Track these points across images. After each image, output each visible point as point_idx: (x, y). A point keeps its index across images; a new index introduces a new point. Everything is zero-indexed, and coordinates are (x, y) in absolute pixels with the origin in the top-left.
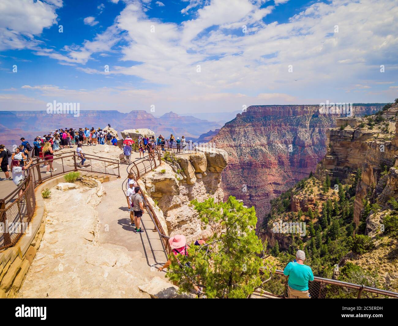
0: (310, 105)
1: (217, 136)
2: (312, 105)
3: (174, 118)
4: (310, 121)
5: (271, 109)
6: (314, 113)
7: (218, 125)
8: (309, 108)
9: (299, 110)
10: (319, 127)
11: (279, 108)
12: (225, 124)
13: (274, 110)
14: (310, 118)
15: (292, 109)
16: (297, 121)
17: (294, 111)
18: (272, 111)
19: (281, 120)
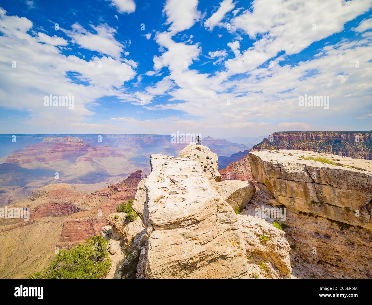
0: (332, 132)
1: (247, 156)
2: (334, 132)
3: (211, 141)
4: (333, 145)
5: (295, 135)
6: (336, 139)
7: (246, 147)
8: (331, 134)
9: (321, 136)
10: (343, 151)
11: (301, 134)
12: (254, 147)
13: (297, 135)
14: (333, 143)
15: (314, 135)
16: (320, 145)
17: (316, 137)
18: (296, 136)
19: (304, 144)
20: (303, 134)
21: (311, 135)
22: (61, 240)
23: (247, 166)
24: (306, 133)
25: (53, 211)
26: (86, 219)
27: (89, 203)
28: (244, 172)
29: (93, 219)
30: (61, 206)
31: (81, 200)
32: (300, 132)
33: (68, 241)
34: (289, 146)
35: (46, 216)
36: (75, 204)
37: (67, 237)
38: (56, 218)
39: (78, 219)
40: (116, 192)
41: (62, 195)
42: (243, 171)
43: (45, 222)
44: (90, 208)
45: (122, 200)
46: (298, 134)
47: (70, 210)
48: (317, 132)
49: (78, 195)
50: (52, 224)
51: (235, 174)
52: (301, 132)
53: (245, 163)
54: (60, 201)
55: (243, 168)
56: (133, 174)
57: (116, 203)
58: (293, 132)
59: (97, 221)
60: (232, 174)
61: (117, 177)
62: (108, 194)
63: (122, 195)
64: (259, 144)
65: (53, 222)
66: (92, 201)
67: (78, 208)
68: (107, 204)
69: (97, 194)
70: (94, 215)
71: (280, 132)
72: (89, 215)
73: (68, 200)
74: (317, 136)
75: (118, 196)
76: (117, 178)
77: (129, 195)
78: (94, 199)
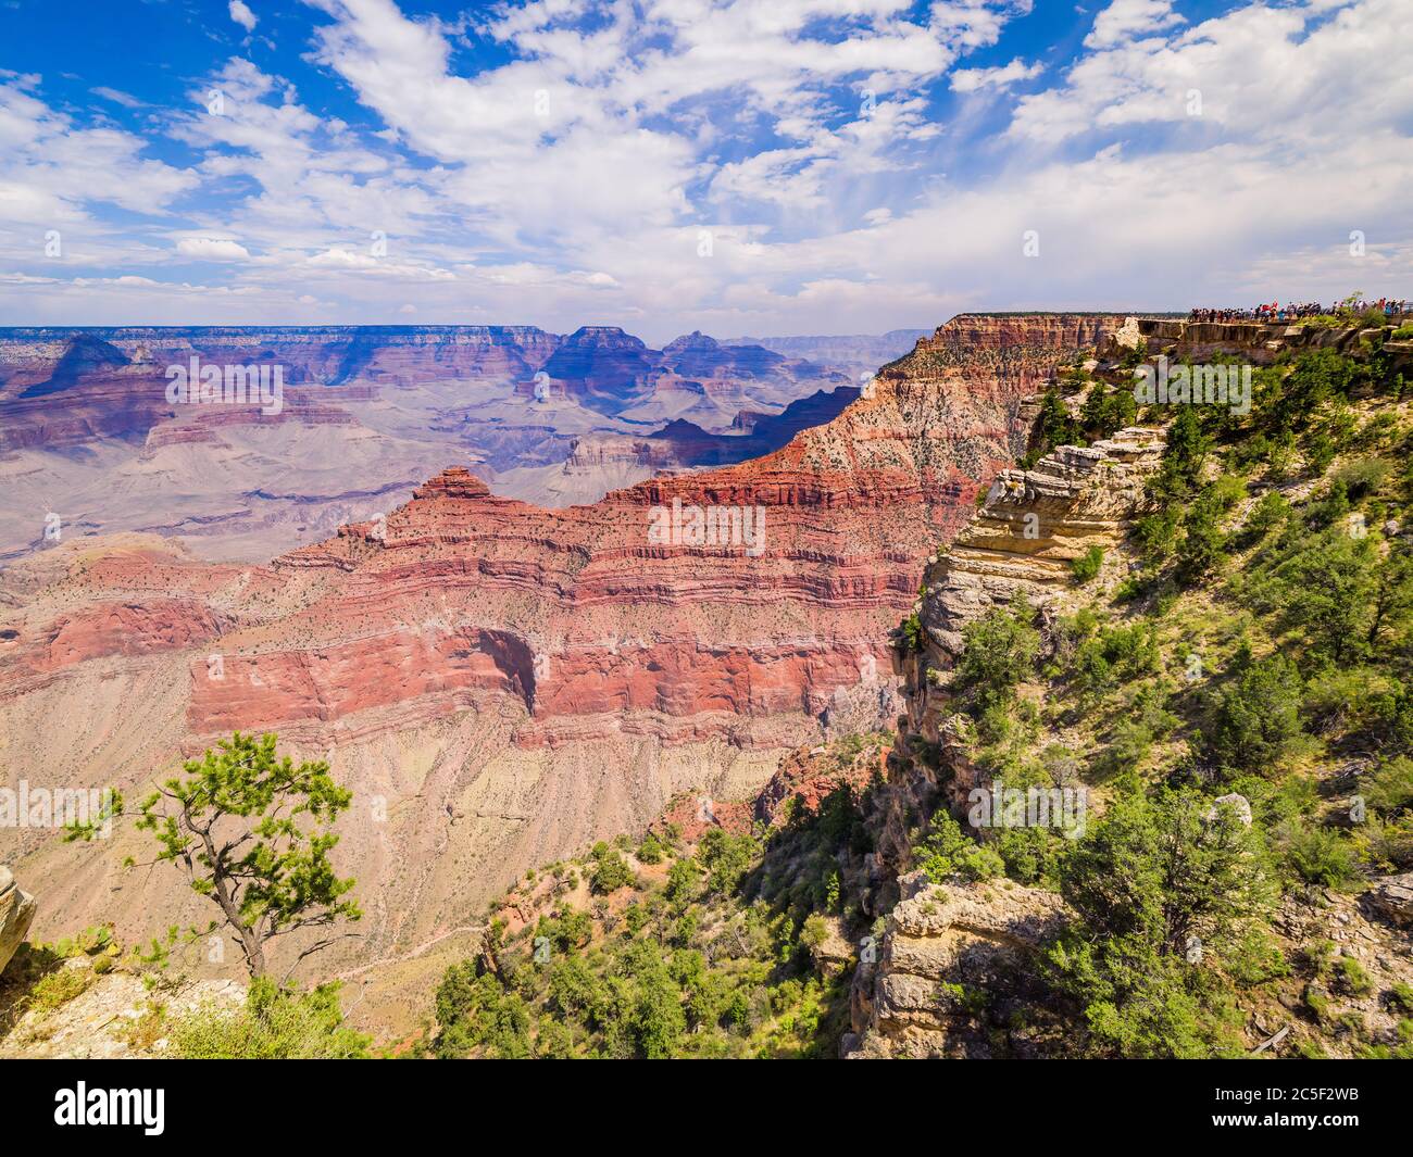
5: (1025, 326)
11: (1048, 323)
13: (1033, 327)
15: (1091, 326)
17: (1097, 332)
18: (1029, 332)
19: (1053, 359)
20: (1052, 321)
21: (1081, 325)
22: (193, 728)
23: (855, 443)
24: (1065, 319)
25: (124, 636)
26: (279, 649)
27: (270, 595)
28: (845, 462)
29: (307, 648)
30: (154, 616)
31: (236, 588)
32: (1042, 314)
33: (223, 730)
34: (1002, 366)
35: (100, 655)
36: (213, 603)
37: (215, 718)
38: (144, 660)
39: (249, 654)
40: (378, 551)
41: (148, 576)
42: (842, 457)
43: (104, 678)
44: (282, 612)
45: (402, 577)
46: (1038, 324)
47: (196, 626)
48: (1100, 314)
49: (218, 572)
50: (132, 680)
51: (814, 469)
52: (1047, 314)
53: (848, 431)
54: (145, 597)
55: (843, 450)
56: (433, 484)
57: (384, 590)
58: (1020, 315)
59: (323, 653)
60: (805, 470)
61: (338, 503)
62: (344, 559)
63: (401, 559)
64: (900, 361)
65: (134, 673)
66: (283, 590)
67: (229, 617)
68: (350, 595)
69: (296, 563)
70: (307, 636)
71: (975, 315)
72: (290, 638)
73: (179, 591)
74: (1101, 329)
75: (387, 565)
76: (340, 507)
77: (429, 558)
78: (291, 581)
